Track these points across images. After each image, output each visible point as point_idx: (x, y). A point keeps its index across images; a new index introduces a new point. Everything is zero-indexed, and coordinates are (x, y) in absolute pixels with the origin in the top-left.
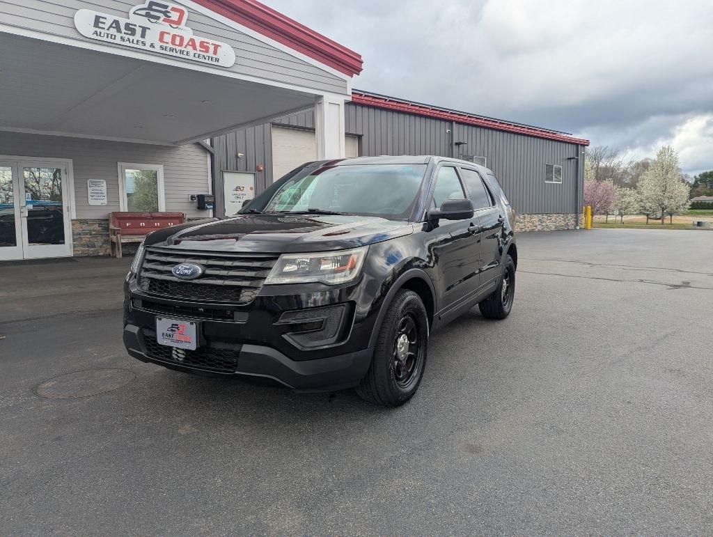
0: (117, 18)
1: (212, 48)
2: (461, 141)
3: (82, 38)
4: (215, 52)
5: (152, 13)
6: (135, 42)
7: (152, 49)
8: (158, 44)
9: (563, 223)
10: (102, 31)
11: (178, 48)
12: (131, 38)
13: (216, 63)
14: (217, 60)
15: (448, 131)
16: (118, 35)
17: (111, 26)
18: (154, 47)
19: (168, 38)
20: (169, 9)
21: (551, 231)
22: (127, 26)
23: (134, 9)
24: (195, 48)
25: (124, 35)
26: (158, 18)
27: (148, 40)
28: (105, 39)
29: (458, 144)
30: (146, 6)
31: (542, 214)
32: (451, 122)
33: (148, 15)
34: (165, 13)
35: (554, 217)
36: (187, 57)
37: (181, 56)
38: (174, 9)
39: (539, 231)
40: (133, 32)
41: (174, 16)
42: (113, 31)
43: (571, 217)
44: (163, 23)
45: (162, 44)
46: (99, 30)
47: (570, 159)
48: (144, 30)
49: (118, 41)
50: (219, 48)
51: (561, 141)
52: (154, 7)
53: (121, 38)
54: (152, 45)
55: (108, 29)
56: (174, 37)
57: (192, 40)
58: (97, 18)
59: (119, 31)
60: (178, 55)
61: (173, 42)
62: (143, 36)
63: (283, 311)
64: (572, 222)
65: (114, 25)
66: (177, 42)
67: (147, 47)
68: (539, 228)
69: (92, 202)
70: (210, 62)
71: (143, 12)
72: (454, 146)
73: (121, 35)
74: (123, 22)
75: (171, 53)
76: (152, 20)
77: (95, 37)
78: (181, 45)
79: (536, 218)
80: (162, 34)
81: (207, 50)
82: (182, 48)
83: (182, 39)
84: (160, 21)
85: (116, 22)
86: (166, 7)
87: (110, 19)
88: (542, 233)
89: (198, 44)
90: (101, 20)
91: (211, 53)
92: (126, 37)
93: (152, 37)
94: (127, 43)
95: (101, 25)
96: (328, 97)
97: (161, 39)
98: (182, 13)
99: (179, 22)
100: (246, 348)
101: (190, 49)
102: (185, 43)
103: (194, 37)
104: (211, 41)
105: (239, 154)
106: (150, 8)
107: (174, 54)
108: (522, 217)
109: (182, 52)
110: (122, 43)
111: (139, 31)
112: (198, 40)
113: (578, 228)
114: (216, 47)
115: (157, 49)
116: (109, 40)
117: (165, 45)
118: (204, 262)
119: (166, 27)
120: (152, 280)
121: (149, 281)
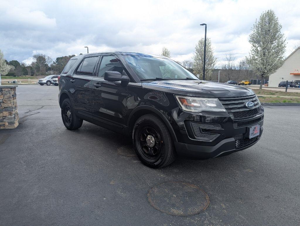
120: (234, 113)
121: (233, 114)
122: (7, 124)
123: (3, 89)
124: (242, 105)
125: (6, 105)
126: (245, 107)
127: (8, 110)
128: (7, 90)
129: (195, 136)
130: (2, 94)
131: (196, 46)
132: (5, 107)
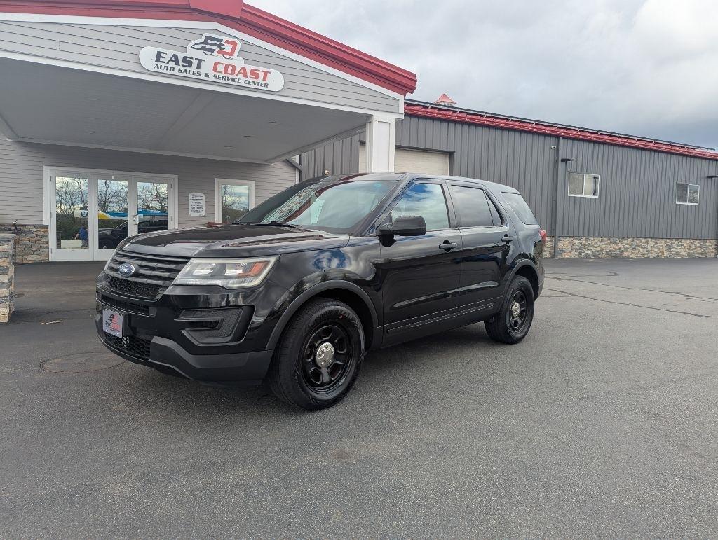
0: (176, 53)
1: (262, 75)
2: (569, 157)
3: (145, 71)
4: (265, 78)
5: (208, 46)
6: (191, 72)
7: (206, 79)
8: (212, 74)
9: (699, 250)
10: (163, 65)
11: (230, 76)
12: (188, 69)
13: (266, 88)
14: (266, 85)
15: (553, 147)
16: (177, 68)
17: (171, 60)
18: (208, 76)
19: (221, 68)
20: (222, 42)
21: (682, 258)
22: (185, 59)
23: (191, 44)
24: (245, 76)
25: (181, 67)
26: (213, 51)
27: (203, 71)
28: (165, 71)
29: (564, 161)
30: (202, 40)
32: (557, 137)
33: (204, 49)
34: (220, 46)
36: (239, 84)
37: (233, 83)
38: (227, 42)
39: (666, 258)
40: (190, 64)
41: (228, 48)
42: (172, 64)
43: (710, 244)
44: (217, 54)
45: (216, 73)
46: (159, 64)
47: (710, 177)
48: (200, 61)
49: (176, 72)
50: (268, 75)
51: (699, 158)
52: (209, 41)
53: (179, 70)
54: (206, 75)
55: (168, 63)
56: (227, 66)
57: (244, 69)
58: (159, 54)
59: (177, 63)
60: (230, 82)
61: (226, 71)
62: (199, 67)
63: (183, 309)
64: (711, 250)
65: (173, 59)
66: (230, 71)
67: (202, 77)
68: (667, 254)
69: (192, 214)
70: (259, 87)
71: (199, 47)
72: (560, 163)
73: (179, 67)
74: (181, 56)
75: (223, 81)
76: (206, 52)
77: (156, 70)
78: (233, 73)
79: (662, 243)
80: (216, 64)
81: (257, 76)
82: (234, 77)
83: (234, 68)
84: (215, 53)
85: (175, 56)
86: (221, 40)
87: (170, 53)
88: (670, 260)
89: (248, 72)
90: (162, 55)
91: (261, 80)
92: (184, 68)
93: (207, 68)
94: (184, 74)
95: (161, 59)
96: (377, 116)
97: (215, 69)
98: (234, 44)
99: (231, 53)
100: (157, 340)
101: (241, 76)
102: (237, 71)
103: (245, 66)
104: (261, 69)
105: (326, 172)
106: (206, 42)
107: (226, 82)
108: (644, 240)
109: (233, 80)
110: (181, 74)
111: (195, 63)
112: (249, 68)
114: (266, 73)
115: (211, 78)
116: (169, 72)
117: (217, 74)
118: (139, 262)
119: (219, 58)
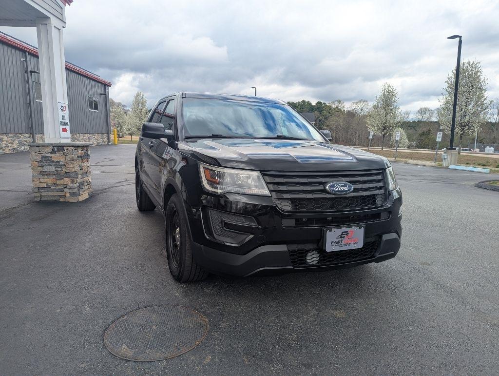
2: (33, 70)
9: (101, 140)
15: (22, 59)
21: (96, 146)
29: (31, 72)
31: (90, 134)
32: (25, 52)
35: (96, 136)
43: (105, 136)
47: (101, 94)
64: (106, 140)
72: (29, 74)
113: (110, 144)
120: (293, 200)
121: (290, 202)
122: (68, 195)
123: (65, 148)
124: (321, 188)
125: (67, 170)
126: (325, 191)
127: (70, 177)
128: (70, 148)
129: (215, 234)
130: (64, 154)
131: (449, 78)
132: (66, 173)
